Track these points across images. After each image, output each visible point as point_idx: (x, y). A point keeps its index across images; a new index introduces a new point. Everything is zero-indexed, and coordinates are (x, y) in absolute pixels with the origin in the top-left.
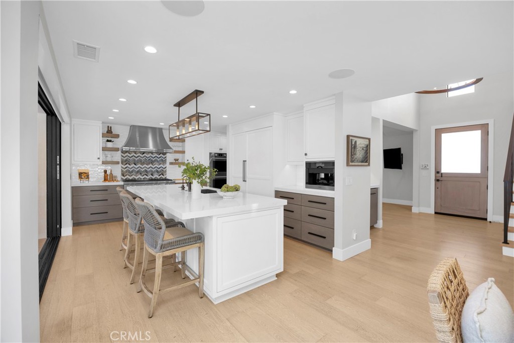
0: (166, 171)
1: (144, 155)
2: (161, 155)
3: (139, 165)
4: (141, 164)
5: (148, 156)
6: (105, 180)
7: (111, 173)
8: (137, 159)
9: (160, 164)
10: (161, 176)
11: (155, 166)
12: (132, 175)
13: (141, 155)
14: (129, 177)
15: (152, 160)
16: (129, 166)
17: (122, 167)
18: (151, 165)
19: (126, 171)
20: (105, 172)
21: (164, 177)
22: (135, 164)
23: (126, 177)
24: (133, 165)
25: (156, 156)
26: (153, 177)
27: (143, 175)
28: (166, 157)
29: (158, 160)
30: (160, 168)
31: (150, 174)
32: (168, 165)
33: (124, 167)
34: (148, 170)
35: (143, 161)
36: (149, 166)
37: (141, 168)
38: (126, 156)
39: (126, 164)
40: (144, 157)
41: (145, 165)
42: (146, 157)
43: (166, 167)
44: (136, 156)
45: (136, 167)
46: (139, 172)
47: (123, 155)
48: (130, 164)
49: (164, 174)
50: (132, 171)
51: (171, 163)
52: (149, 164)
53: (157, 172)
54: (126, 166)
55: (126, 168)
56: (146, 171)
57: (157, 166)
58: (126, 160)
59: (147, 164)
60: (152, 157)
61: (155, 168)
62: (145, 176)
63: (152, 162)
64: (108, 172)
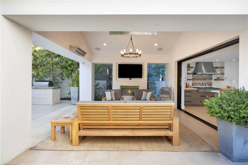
0: (212, 84)
1: (202, 76)
2: (210, 76)
3: (200, 81)
4: (201, 80)
5: (203, 76)
6: (187, 87)
7: (189, 85)
8: (198, 78)
9: (209, 80)
10: (210, 86)
11: (207, 81)
12: (196, 86)
13: (200, 76)
14: (195, 86)
15: (205, 78)
16: (195, 81)
17: (192, 82)
18: (205, 81)
19: (194, 84)
20: (186, 84)
21: (211, 87)
22: (198, 80)
23: (194, 86)
24: (197, 81)
25: (207, 76)
26: (206, 87)
27: (201, 86)
28: (212, 77)
29: (208, 78)
30: (209, 82)
31: (204, 85)
32: (213, 80)
33: (193, 81)
34: (204, 83)
35: (201, 79)
36: (204, 81)
37: (200, 82)
38: (194, 77)
39: (194, 80)
40: (202, 77)
41: (202, 81)
42: (203, 77)
43: (212, 82)
44: (198, 76)
45: (198, 81)
46: (200, 84)
47: (193, 76)
48: (195, 80)
49: (211, 85)
50: (196, 84)
51: (215, 80)
52: (204, 80)
53: (208, 84)
54: (194, 81)
55: (194, 82)
56: (203, 84)
57: (208, 81)
58: (194, 78)
59: (203, 80)
60: (205, 77)
61: (207, 82)
62: (202, 86)
63: (205, 79)
64: (188, 84)
